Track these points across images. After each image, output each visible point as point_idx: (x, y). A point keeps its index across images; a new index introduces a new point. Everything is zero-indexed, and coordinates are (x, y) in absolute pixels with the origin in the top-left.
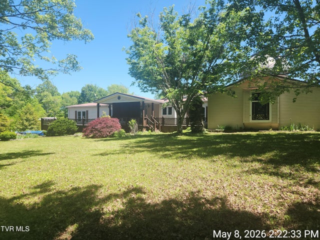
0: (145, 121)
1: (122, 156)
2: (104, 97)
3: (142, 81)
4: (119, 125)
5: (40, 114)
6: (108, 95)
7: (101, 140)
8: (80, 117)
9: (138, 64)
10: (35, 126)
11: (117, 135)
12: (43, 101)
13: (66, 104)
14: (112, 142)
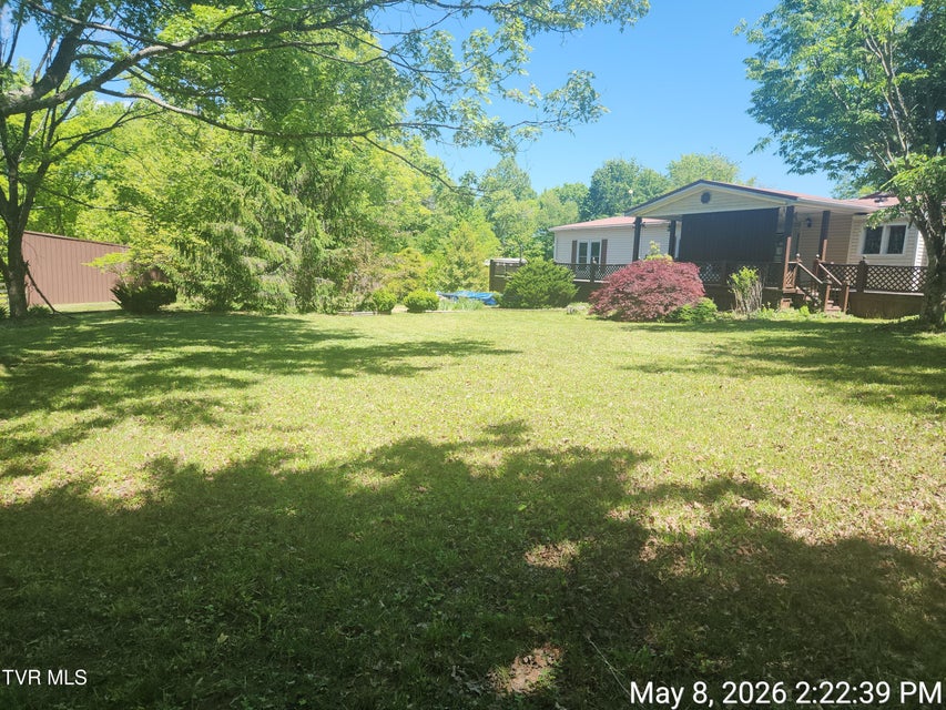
0: (788, 276)
1: (707, 380)
2: (657, 199)
3: (795, 132)
4: (698, 285)
5: (487, 250)
6: (670, 190)
7: (641, 328)
8: (583, 260)
9: (790, 73)
10: (476, 281)
11: (687, 317)
12: (494, 215)
13: (548, 221)
14: (673, 334)
